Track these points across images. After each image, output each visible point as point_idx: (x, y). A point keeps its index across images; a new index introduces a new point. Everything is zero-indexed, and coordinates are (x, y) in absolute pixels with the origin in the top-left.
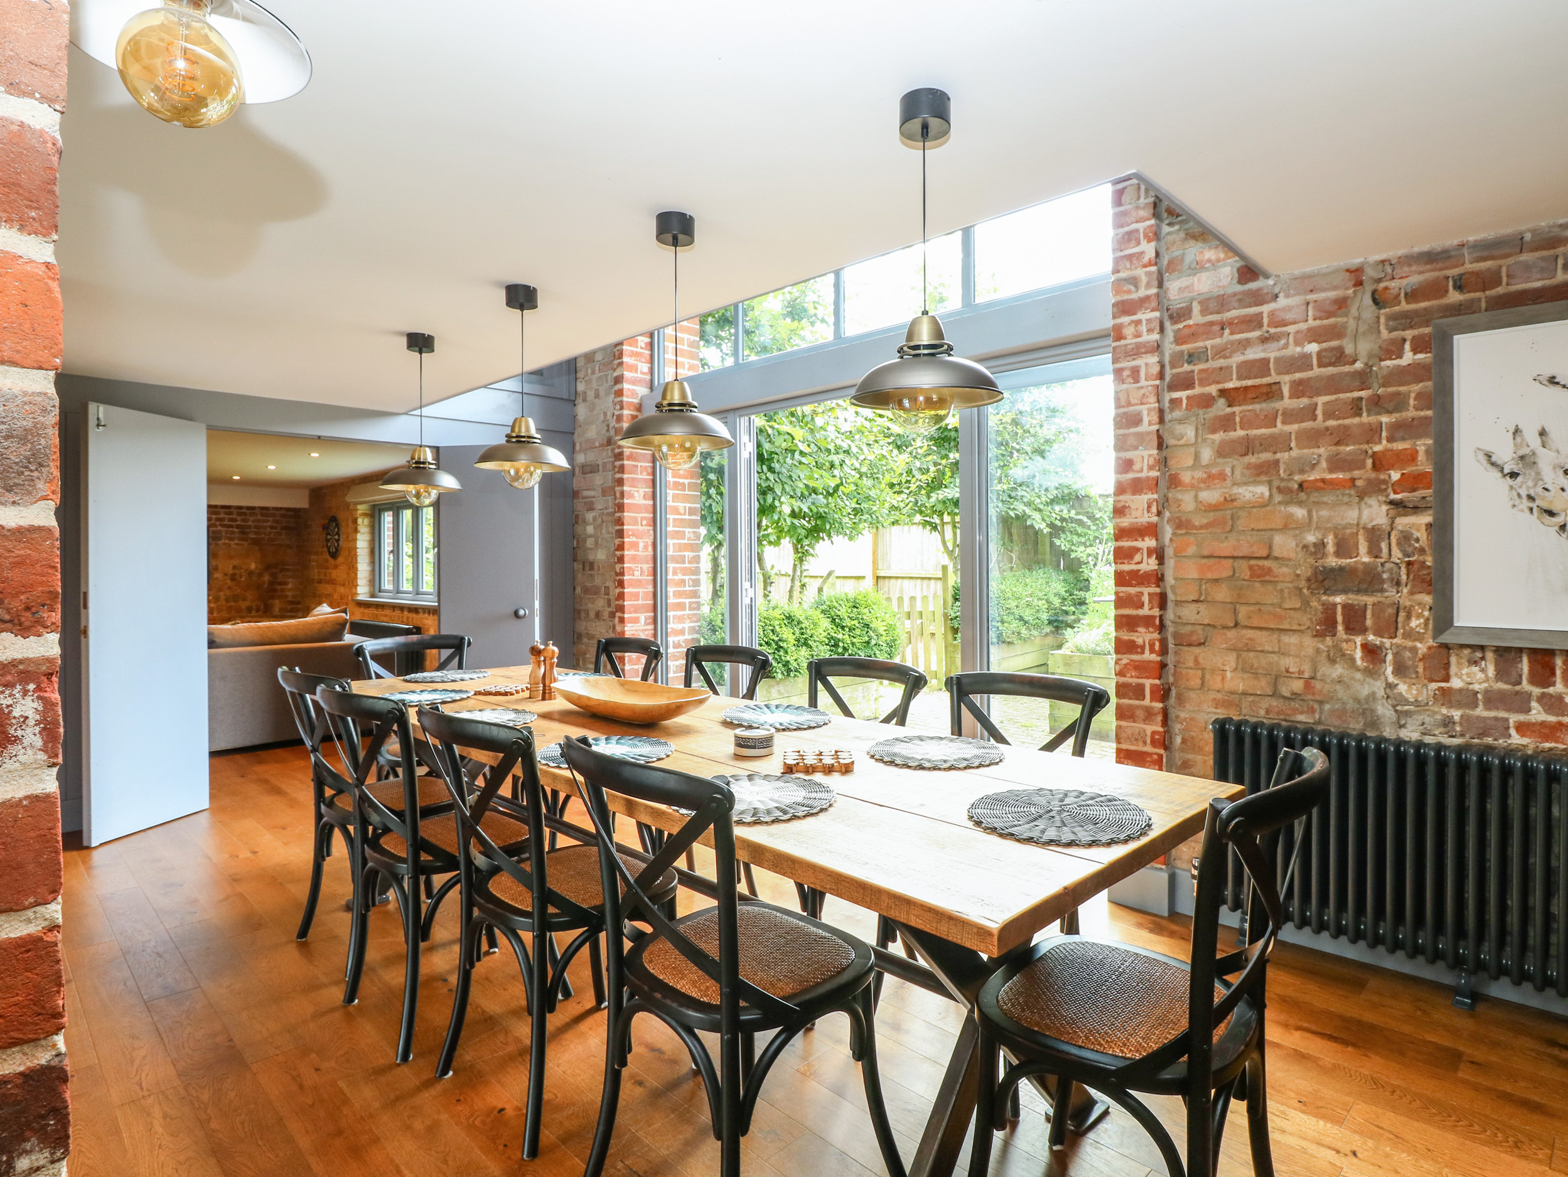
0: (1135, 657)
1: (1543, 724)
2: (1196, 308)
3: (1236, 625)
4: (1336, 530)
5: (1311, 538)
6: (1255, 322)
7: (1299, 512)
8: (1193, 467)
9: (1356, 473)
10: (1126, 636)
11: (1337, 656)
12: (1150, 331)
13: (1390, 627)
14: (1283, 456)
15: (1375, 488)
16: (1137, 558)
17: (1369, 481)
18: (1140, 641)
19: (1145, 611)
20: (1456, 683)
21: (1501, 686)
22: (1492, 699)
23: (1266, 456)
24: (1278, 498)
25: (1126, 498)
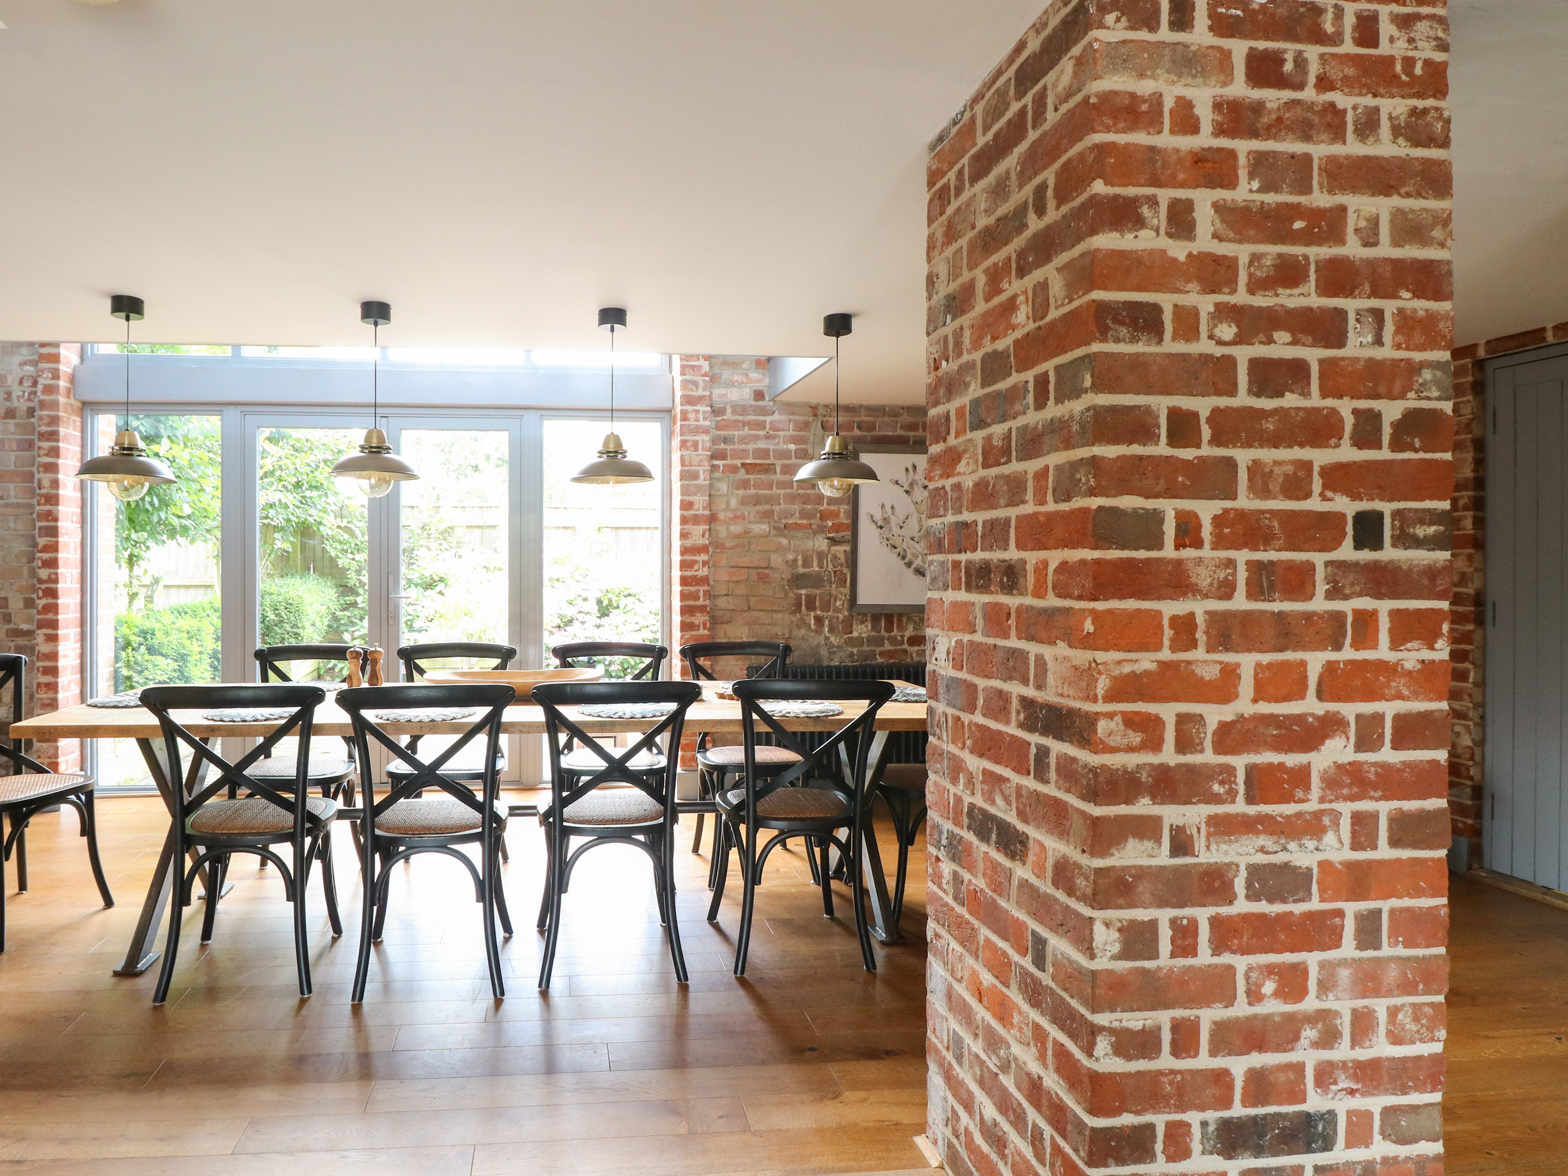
0: (694, 633)
1: (889, 651)
2: (729, 410)
3: (749, 608)
4: (803, 553)
5: (790, 557)
6: (761, 425)
7: (784, 541)
8: (726, 510)
9: (812, 521)
10: (688, 619)
11: (804, 624)
12: (705, 419)
13: (826, 607)
14: (776, 508)
15: (821, 529)
16: (696, 567)
17: (819, 526)
18: (697, 622)
19: (701, 602)
20: (855, 634)
21: (873, 633)
22: (871, 641)
23: (767, 507)
24: (773, 532)
25: (689, 527)
